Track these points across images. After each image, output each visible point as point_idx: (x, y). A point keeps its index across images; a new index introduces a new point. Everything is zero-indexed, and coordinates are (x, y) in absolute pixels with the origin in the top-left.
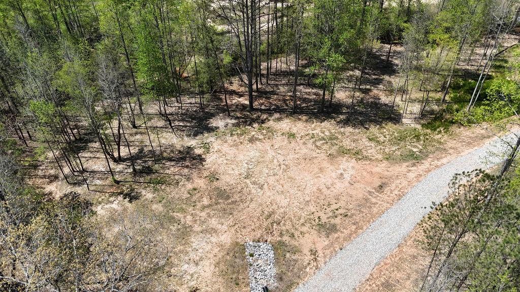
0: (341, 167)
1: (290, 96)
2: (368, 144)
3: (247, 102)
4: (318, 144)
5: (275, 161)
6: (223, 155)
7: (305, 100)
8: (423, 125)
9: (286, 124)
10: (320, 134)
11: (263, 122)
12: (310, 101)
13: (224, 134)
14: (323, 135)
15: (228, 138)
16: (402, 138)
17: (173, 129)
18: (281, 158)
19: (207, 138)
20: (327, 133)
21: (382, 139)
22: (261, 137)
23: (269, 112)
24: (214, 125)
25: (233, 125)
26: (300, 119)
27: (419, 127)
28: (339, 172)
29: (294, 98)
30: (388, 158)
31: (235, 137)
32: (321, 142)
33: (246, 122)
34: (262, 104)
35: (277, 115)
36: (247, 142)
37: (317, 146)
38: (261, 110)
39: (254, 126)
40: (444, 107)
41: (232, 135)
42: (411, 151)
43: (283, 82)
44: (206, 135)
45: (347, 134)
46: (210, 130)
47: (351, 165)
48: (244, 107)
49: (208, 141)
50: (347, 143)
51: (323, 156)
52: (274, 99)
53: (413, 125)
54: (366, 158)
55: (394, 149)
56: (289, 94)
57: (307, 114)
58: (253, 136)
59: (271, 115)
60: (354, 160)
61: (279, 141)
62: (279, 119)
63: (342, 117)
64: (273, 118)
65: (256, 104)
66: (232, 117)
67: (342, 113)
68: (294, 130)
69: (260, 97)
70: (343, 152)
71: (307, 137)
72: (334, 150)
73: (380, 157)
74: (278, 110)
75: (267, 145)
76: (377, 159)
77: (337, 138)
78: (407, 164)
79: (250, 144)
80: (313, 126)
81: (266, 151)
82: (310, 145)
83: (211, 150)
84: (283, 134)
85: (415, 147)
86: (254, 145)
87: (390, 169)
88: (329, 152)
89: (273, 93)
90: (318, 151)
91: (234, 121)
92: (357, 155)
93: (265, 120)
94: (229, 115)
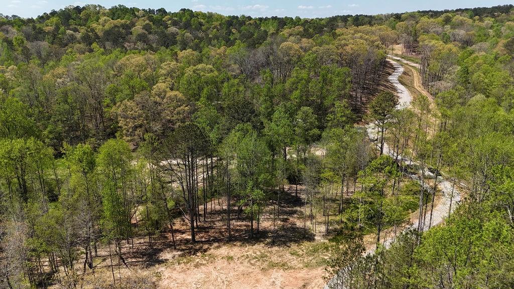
0: (272, 276)
1: (225, 229)
2: (291, 257)
3: (190, 237)
4: (252, 262)
5: (219, 279)
6: (174, 280)
7: (237, 231)
8: (329, 240)
9: (224, 250)
10: (253, 254)
11: (205, 251)
12: (242, 230)
13: (173, 263)
14: (255, 255)
15: (177, 266)
16: (315, 251)
17: (127, 265)
18: (223, 277)
19: (158, 268)
20: (258, 253)
21: (301, 253)
22: (204, 262)
23: (209, 242)
24: (163, 258)
25: (180, 256)
26: (235, 245)
27: (327, 241)
28: (272, 280)
29: (229, 230)
30: (307, 265)
31: (183, 265)
32: (255, 260)
33: (190, 253)
34: (202, 237)
35: (216, 244)
36: (193, 268)
37: (251, 264)
38: (202, 242)
39: (198, 254)
40: (343, 225)
41: (179, 263)
42: (323, 259)
43: (218, 218)
44: (157, 266)
45: (274, 252)
46: (161, 262)
47: (280, 274)
48: (187, 241)
49: (159, 271)
50: (275, 259)
51: (257, 270)
52: (212, 233)
53: (322, 241)
54: (291, 268)
55: (310, 258)
56: (224, 227)
57: (240, 241)
58: (198, 262)
59: (211, 245)
60: (282, 271)
61: (220, 263)
62: (218, 247)
63: (268, 240)
64: (213, 247)
65: (197, 238)
66: (179, 250)
67: (268, 237)
68: (232, 254)
69: (200, 232)
70: (273, 265)
71: (243, 258)
72: (265, 265)
73: (301, 265)
74: (216, 240)
75: (211, 267)
76: (299, 268)
77: (266, 256)
78: (321, 268)
79: (196, 269)
80: (246, 249)
81: (211, 273)
82: (246, 263)
83: (163, 277)
84: (222, 258)
85: (326, 255)
86: (199, 269)
87: (309, 273)
88: (262, 267)
89: (211, 228)
90: (253, 267)
91: (179, 253)
92: (284, 266)
93: (207, 249)
94: (175, 249)
